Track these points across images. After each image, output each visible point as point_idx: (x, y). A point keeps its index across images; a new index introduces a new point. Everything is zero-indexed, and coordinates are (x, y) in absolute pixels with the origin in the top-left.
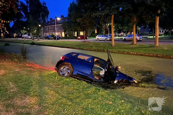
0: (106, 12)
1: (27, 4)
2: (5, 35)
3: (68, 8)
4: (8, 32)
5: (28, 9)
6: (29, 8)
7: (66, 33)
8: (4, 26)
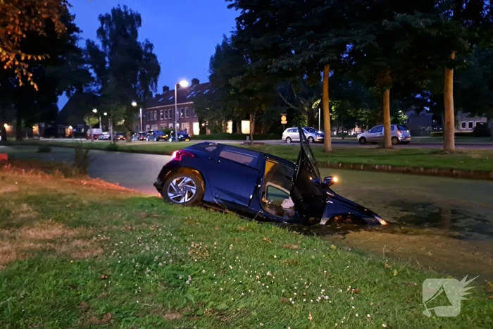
0: (308, 55)
1: (105, 47)
2: (43, 130)
3: (211, 59)
4: (36, 87)
5: (107, 59)
6: (109, 59)
7: (203, 125)
8: (26, 69)
